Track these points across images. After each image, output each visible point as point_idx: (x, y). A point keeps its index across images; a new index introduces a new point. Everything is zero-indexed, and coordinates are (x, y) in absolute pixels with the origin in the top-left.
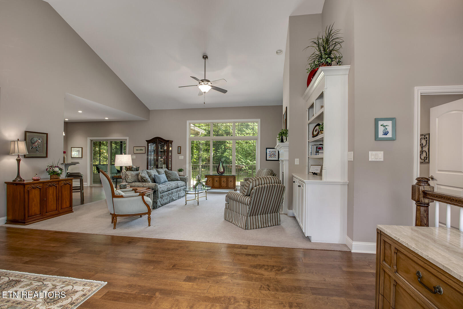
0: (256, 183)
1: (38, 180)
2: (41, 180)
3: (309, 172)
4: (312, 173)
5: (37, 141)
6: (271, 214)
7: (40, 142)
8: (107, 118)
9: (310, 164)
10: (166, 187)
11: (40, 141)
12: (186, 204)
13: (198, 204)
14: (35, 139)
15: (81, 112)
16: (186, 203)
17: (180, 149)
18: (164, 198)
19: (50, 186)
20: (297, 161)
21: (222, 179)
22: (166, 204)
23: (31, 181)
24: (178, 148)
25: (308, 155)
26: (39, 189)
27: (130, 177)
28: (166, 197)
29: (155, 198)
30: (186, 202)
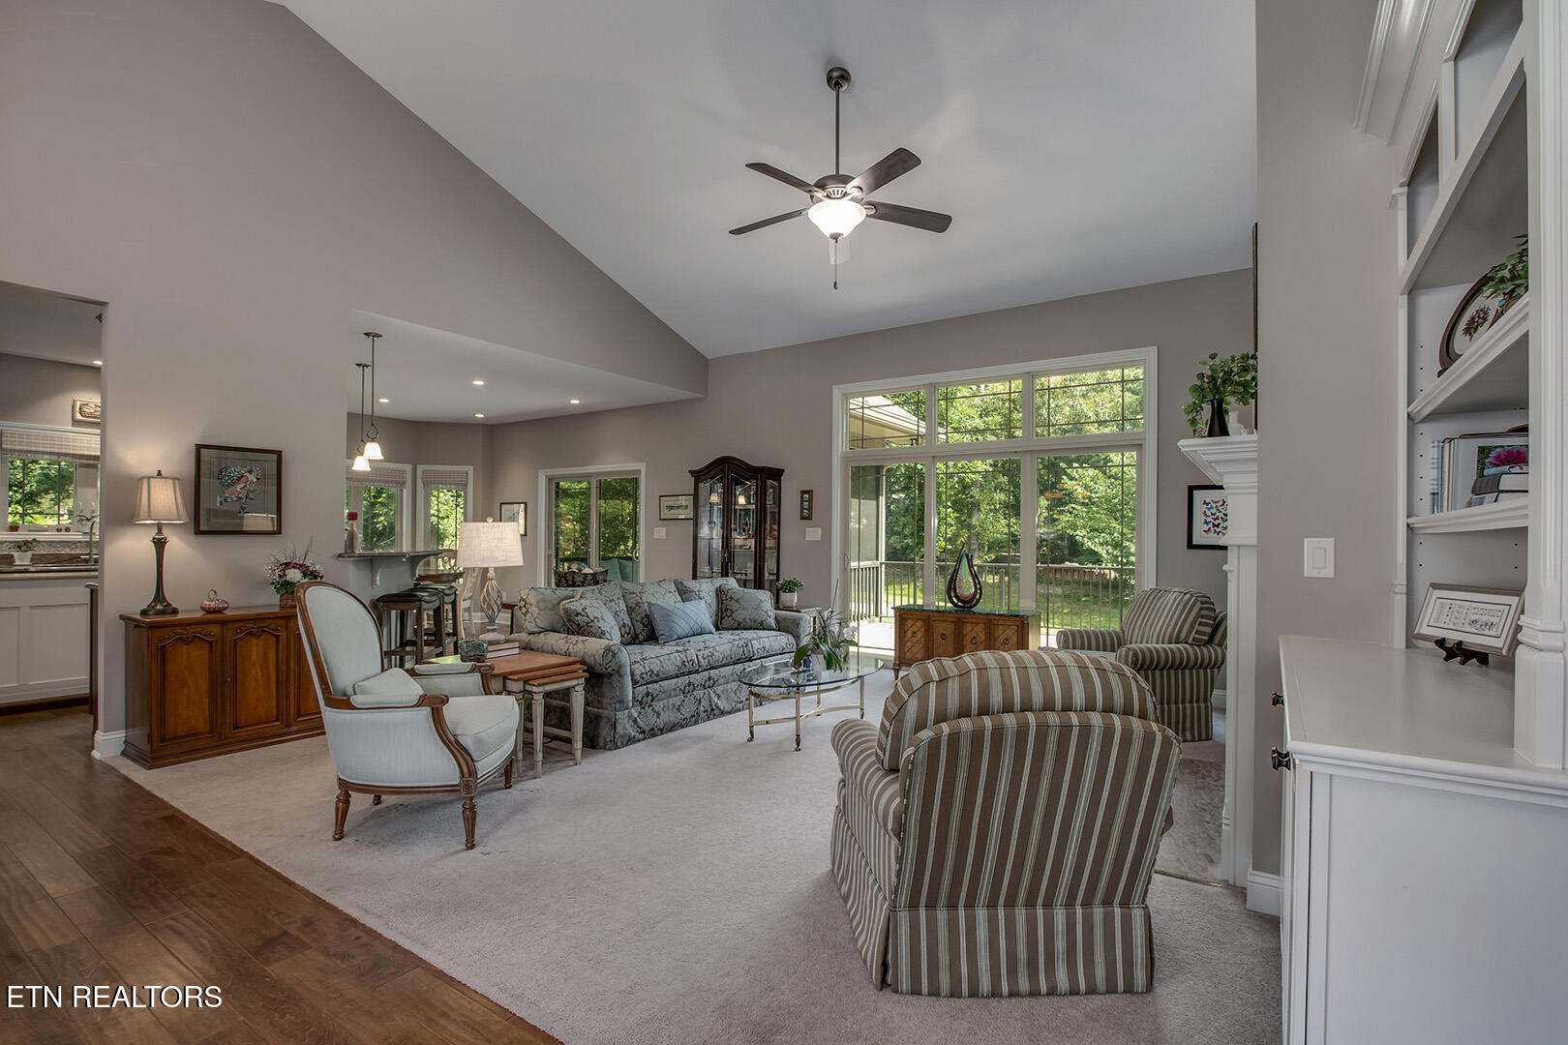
0: (942, 697)
1: (219, 611)
2: (229, 613)
3: (1412, 639)
4: (1441, 643)
5: (242, 477)
6: (1079, 911)
7: (255, 480)
8: (575, 402)
9: (1422, 580)
10: (678, 658)
11: (252, 478)
12: (751, 739)
13: (798, 744)
14: (235, 470)
15: (481, 383)
16: (752, 733)
17: (810, 501)
18: (658, 705)
19: (251, 633)
20: (1318, 557)
21: (968, 628)
22: (672, 728)
23: (200, 614)
24: (802, 497)
25: (1409, 516)
26: (207, 646)
27: (534, 609)
28: (677, 701)
29: (610, 704)
30: (751, 727)
